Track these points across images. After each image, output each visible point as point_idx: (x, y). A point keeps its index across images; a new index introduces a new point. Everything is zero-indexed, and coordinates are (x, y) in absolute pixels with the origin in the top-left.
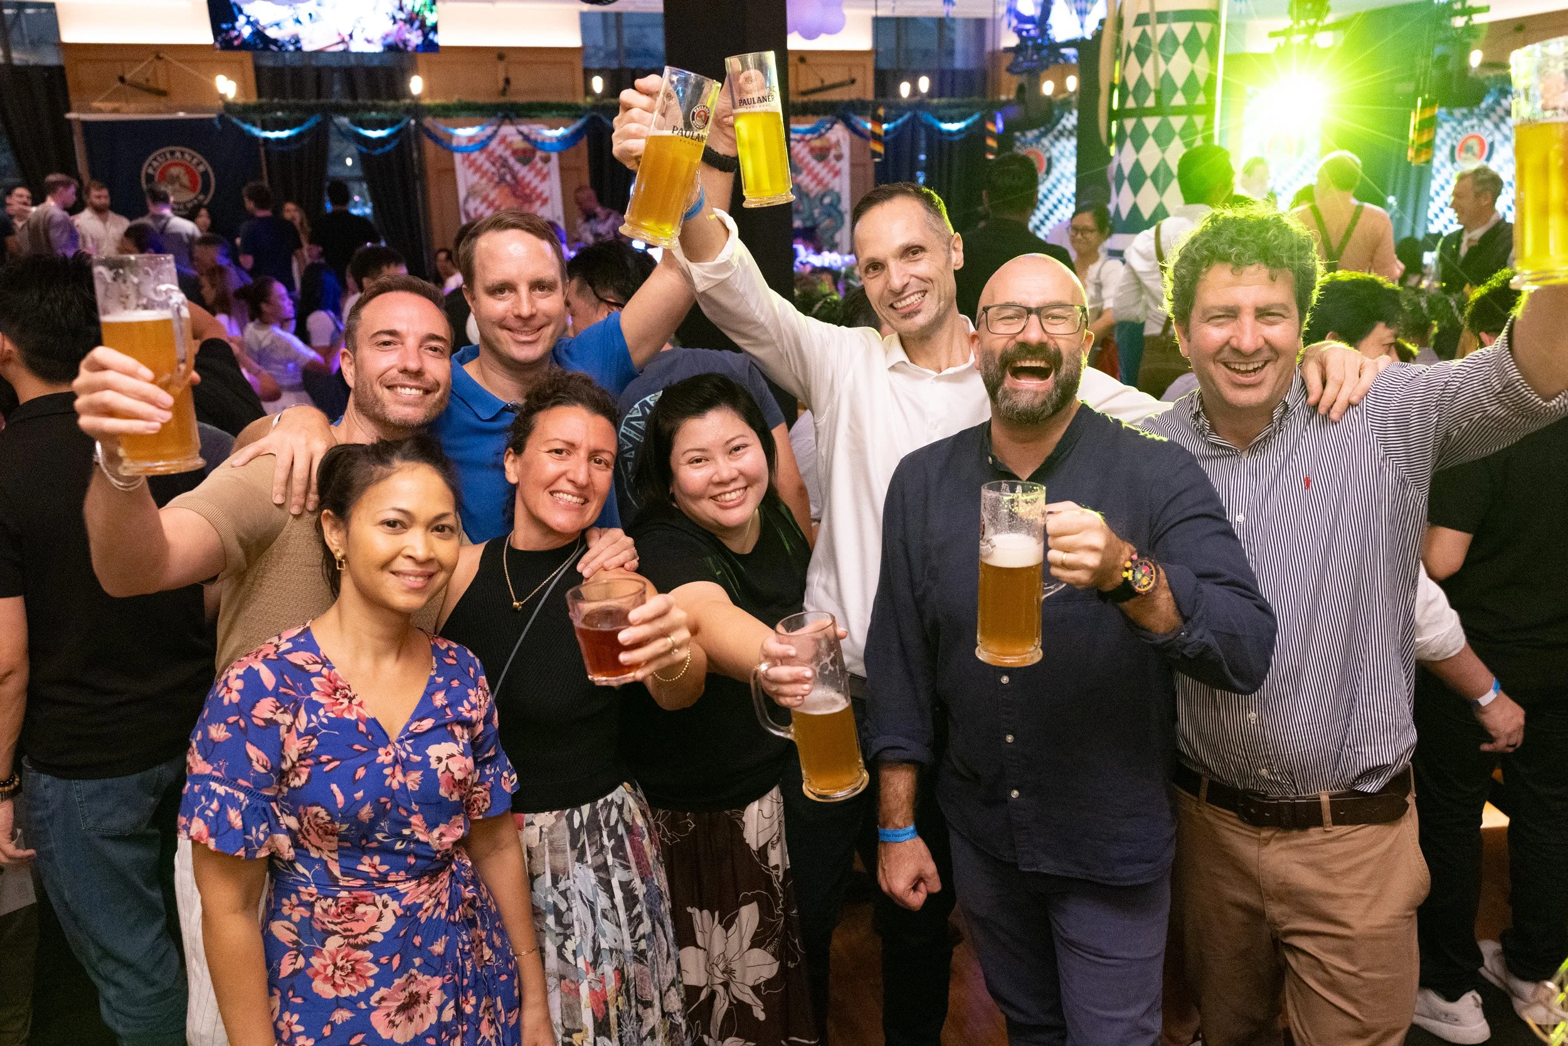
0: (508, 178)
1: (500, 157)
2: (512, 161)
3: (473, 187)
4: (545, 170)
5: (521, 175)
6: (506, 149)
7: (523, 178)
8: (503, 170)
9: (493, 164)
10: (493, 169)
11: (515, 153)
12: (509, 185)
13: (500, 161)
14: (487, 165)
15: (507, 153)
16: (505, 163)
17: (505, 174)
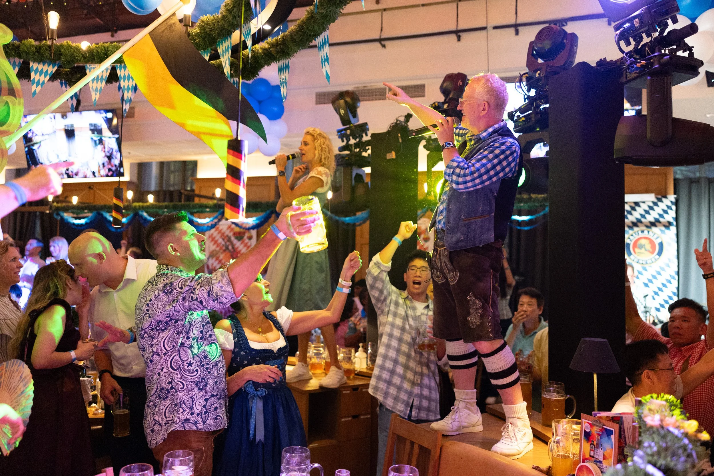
0: (230, 247)
1: (227, 236)
2: (233, 238)
3: (213, 251)
4: (249, 244)
5: (236, 246)
6: (230, 232)
7: (238, 248)
8: (228, 243)
9: (223, 240)
10: (223, 243)
11: (235, 234)
12: (230, 251)
13: (227, 238)
14: (220, 241)
15: (231, 234)
16: (229, 240)
17: (229, 245)
